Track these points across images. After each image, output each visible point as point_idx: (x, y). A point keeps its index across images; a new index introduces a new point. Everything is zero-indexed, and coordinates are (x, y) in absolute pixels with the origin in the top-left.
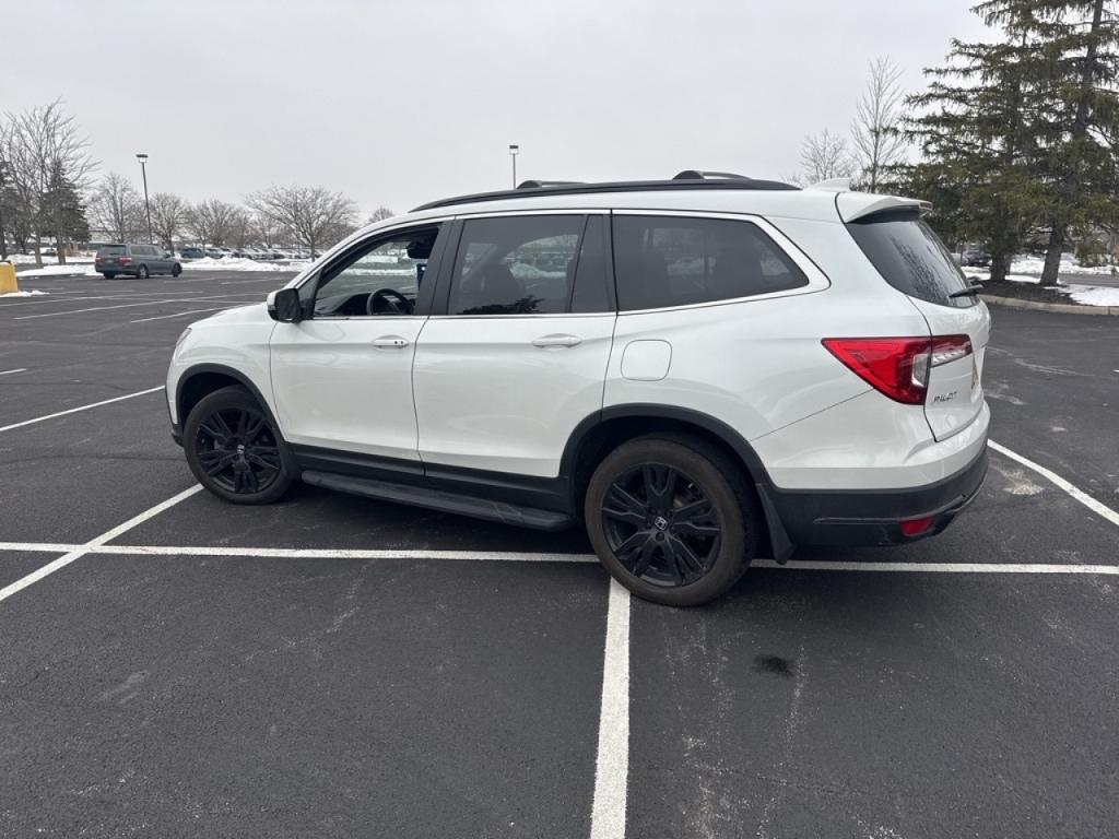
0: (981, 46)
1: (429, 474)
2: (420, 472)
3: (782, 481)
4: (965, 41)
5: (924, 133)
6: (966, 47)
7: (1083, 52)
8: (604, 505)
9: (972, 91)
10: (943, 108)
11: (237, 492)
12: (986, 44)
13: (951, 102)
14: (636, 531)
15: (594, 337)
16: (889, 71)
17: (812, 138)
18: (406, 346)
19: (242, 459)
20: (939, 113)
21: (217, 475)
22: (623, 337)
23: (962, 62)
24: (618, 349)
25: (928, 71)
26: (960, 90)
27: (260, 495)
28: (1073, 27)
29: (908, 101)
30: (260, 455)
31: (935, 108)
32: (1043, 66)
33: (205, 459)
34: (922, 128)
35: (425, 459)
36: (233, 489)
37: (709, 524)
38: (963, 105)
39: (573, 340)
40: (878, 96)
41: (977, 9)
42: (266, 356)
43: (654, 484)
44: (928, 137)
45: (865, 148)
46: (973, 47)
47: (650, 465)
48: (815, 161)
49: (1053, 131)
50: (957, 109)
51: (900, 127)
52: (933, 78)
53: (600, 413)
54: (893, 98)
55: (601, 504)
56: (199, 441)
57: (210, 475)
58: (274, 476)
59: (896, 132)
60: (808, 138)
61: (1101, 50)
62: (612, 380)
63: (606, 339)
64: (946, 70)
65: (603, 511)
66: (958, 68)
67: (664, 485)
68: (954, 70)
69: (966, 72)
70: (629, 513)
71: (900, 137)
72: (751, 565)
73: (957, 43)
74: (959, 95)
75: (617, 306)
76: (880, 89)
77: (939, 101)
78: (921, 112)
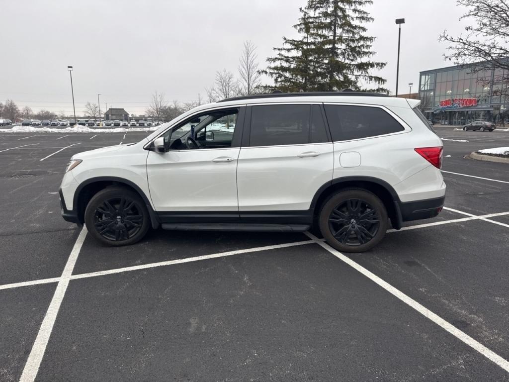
0: (294, 40)
1: (242, 216)
2: (237, 216)
3: (403, 199)
4: (288, 38)
5: (276, 74)
6: (288, 40)
7: (331, 46)
8: (330, 218)
9: (292, 58)
10: (281, 64)
11: (117, 240)
12: (295, 40)
13: (284, 62)
14: (344, 226)
15: (326, 152)
16: (251, 46)
17: (219, 72)
18: (230, 161)
19: (120, 223)
20: (279, 66)
21: (104, 233)
22: (338, 151)
23: (288, 46)
24: (337, 156)
25: (275, 49)
26: (288, 57)
27: (130, 240)
28: (328, 37)
29: (268, 60)
30: (131, 220)
31: (278, 64)
32: (319, 50)
33: (98, 226)
34: (276, 71)
35: (241, 210)
36: (115, 239)
37: (374, 219)
38: (288, 63)
39: (317, 154)
40: (248, 57)
41: (295, 26)
42: (144, 170)
43: (352, 207)
44: (278, 75)
45: (244, 78)
46: (291, 40)
47: (351, 200)
48: (221, 82)
49: (323, 75)
50: (286, 65)
51: (268, 71)
52: (277, 52)
53: (332, 181)
54: (254, 58)
55: (328, 218)
56: (95, 216)
57: (101, 234)
58: (138, 229)
59: (266, 72)
60: (218, 72)
61: (336, 45)
62: (337, 169)
63: (331, 153)
64: (281, 49)
65: (329, 221)
66: (285, 48)
67: (356, 207)
68: (284, 49)
69: (288, 50)
70: (341, 219)
71: (268, 74)
72: (387, 232)
73: (285, 39)
74: (287, 60)
75: (332, 139)
76: (248, 54)
77: (280, 61)
78: (273, 65)
